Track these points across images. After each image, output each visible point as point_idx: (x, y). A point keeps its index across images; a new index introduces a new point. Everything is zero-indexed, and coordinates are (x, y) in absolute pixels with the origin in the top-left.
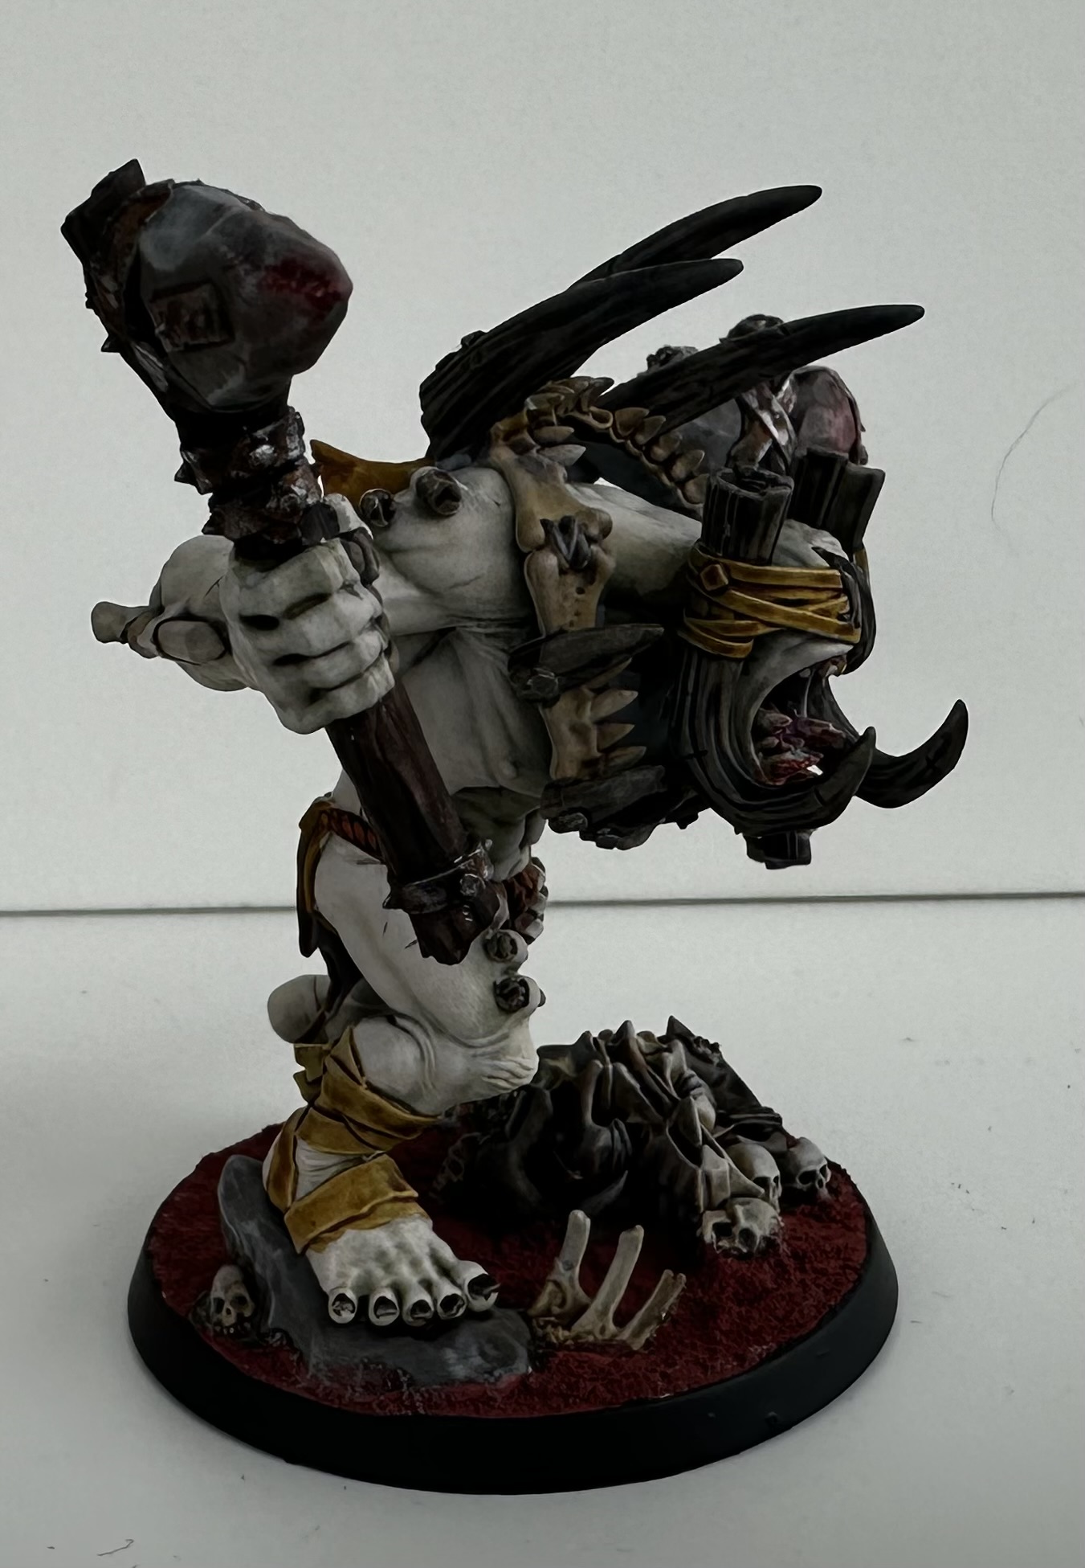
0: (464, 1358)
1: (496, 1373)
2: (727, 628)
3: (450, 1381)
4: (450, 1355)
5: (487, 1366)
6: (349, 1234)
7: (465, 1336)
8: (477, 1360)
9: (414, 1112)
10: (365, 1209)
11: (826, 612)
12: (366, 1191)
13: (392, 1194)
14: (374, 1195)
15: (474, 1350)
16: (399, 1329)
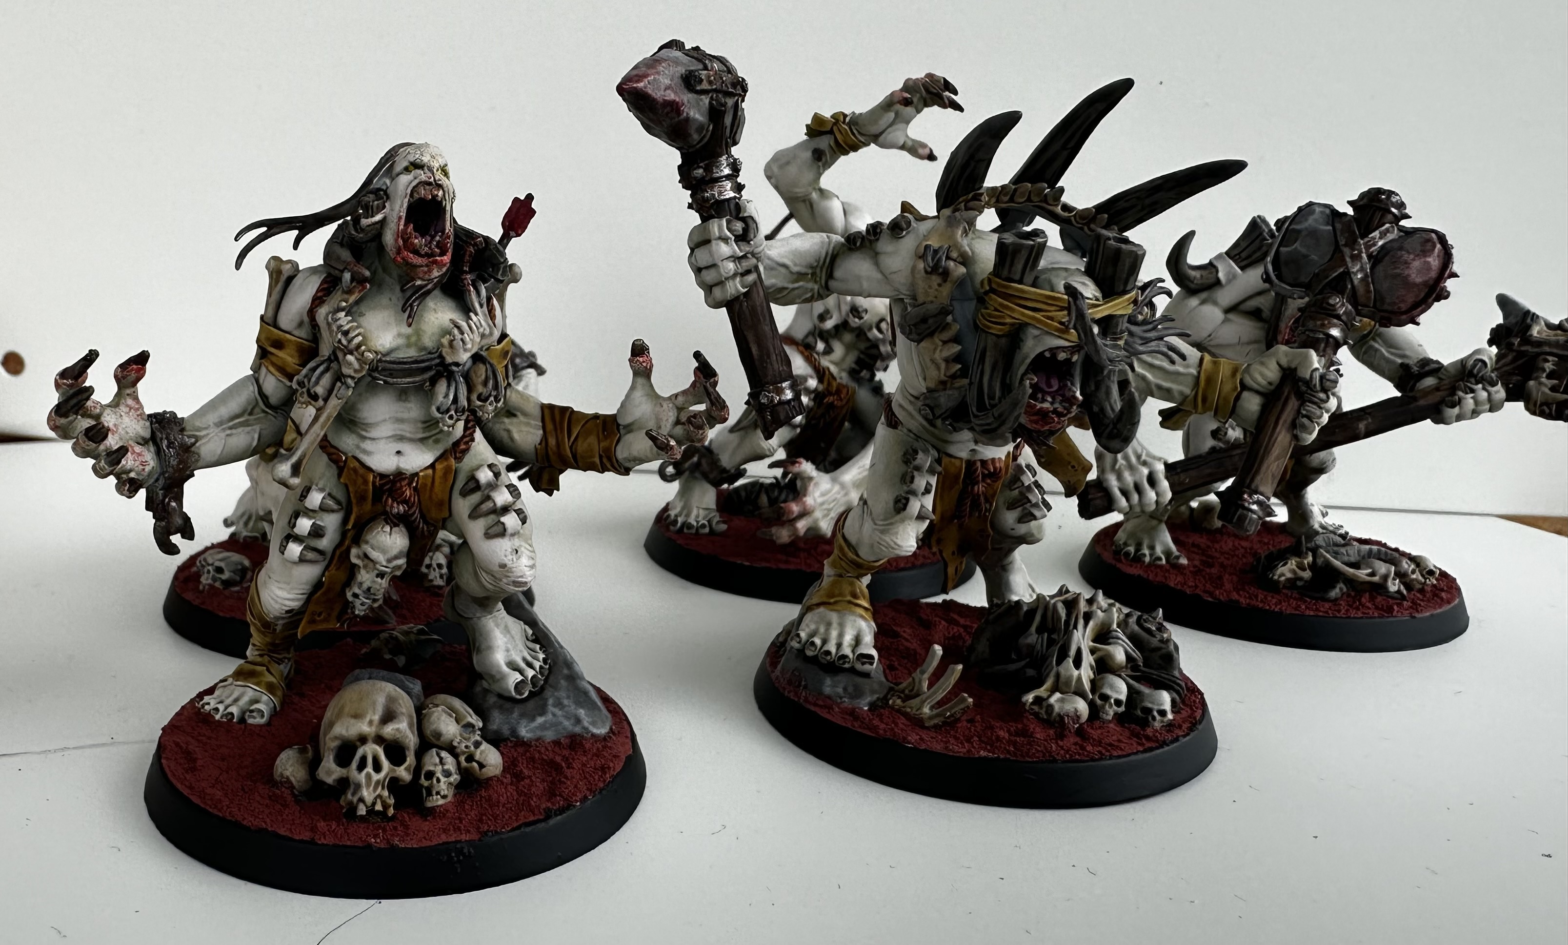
0: (834, 686)
1: (844, 699)
2: (990, 315)
3: (821, 693)
4: (828, 681)
5: (843, 695)
6: (822, 609)
7: (842, 679)
8: (840, 690)
9: (858, 555)
10: (832, 601)
11: (1051, 319)
12: (837, 592)
13: (849, 598)
14: (841, 595)
15: (842, 685)
16: (814, 660)
